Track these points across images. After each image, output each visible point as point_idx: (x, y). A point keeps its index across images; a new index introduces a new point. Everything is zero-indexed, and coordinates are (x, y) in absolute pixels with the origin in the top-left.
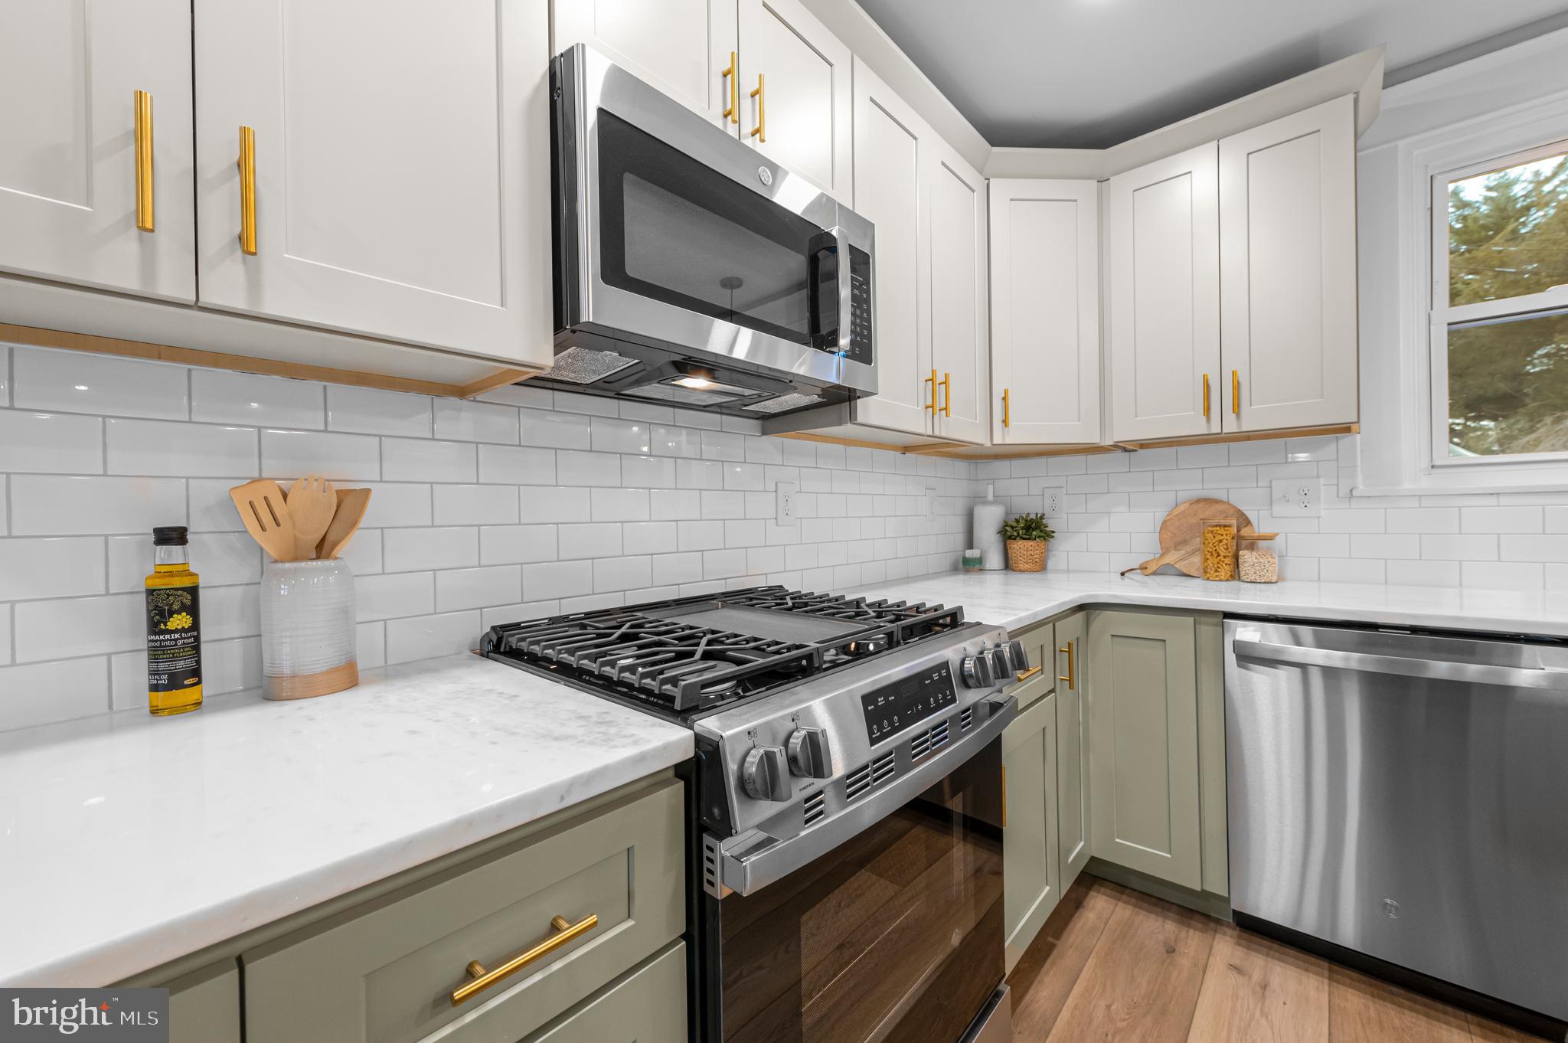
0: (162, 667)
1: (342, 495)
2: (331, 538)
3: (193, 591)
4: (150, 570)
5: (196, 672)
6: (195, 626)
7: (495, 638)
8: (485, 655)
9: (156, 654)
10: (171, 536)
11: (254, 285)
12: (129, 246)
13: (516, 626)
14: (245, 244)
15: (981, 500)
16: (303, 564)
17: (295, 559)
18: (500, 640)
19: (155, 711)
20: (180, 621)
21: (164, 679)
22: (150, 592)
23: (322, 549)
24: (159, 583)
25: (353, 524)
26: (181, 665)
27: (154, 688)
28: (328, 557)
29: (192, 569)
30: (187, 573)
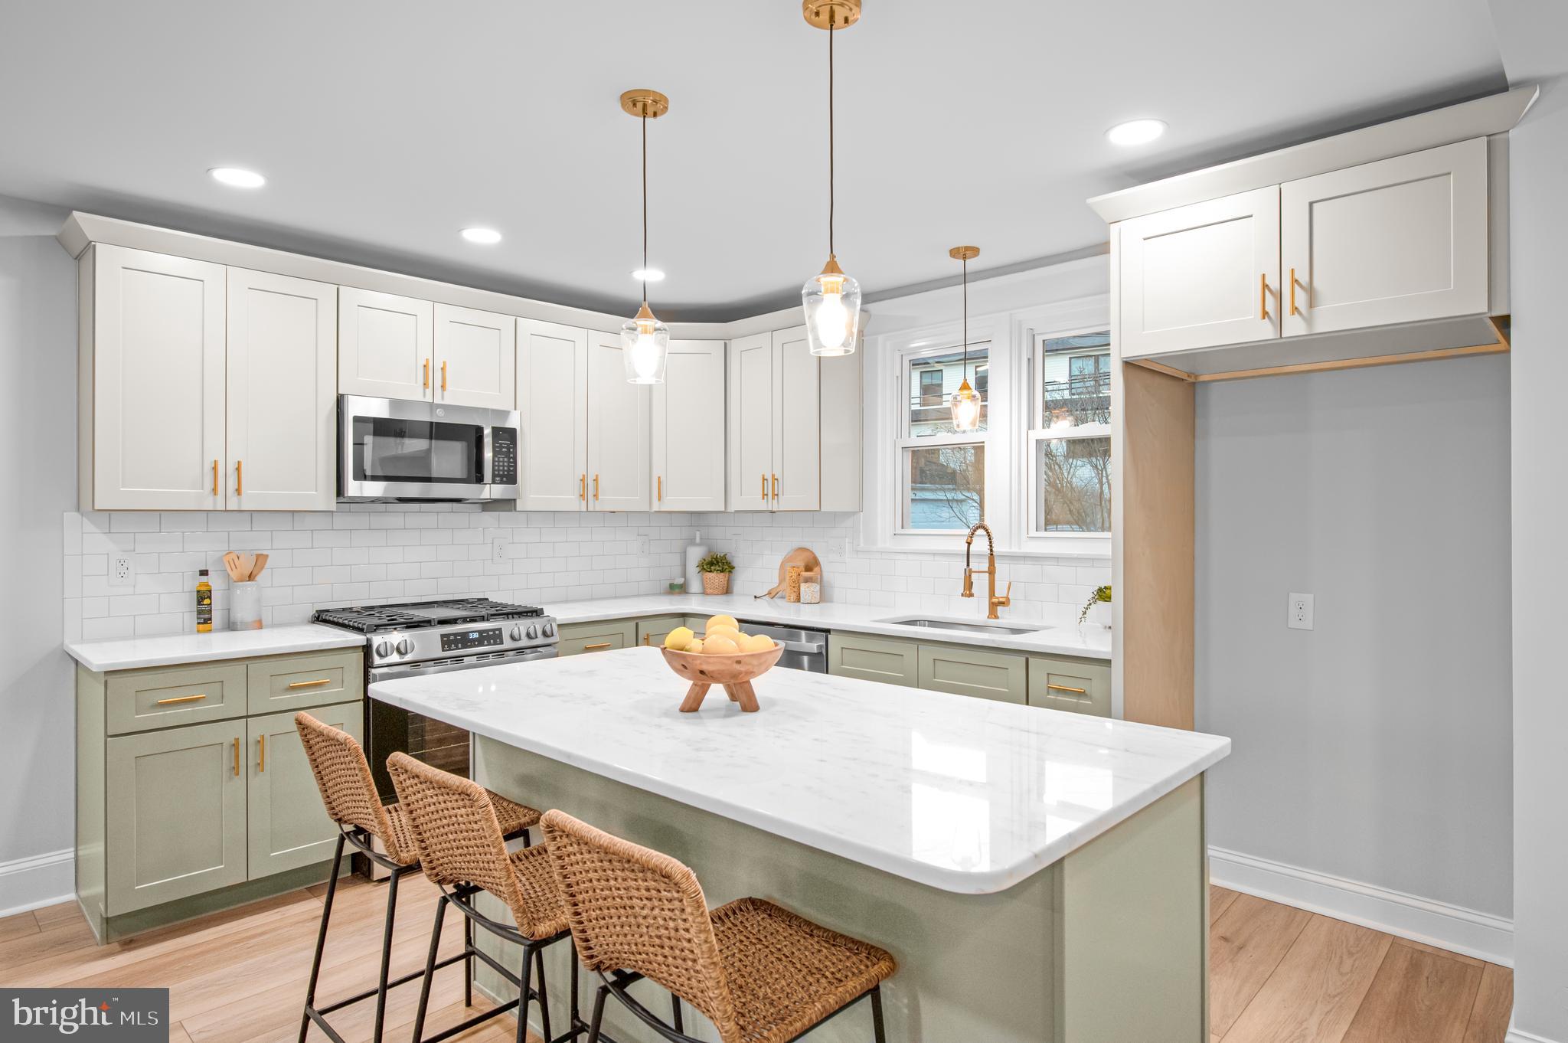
0: (202, 616)
1: (258, 556)
2: (254, 573)
3: (210, 591)
4: (198, 584)
5: (210, 619)
6: (211, 604)
7: (317, 615)
8: (313, 622)
9: (199, 612)
10: (204, 573)
11: (239, 503)
12: (211, 498)
13: (327, 611)
14: (238, 491)
15: (692, 542)
16: (244, 583)
17: (242, 581)
18: (319, 616)
19: (198, 631)
20: (207, 601)
21: (202, 621)
22: (198, 592)
23: (251, 577)
24: (199, 589)
25: (262, 568)
26: (207, 616)
27: (199, 623)
28: (253, 580)
29: (210, 584)
30: (208, 585)
